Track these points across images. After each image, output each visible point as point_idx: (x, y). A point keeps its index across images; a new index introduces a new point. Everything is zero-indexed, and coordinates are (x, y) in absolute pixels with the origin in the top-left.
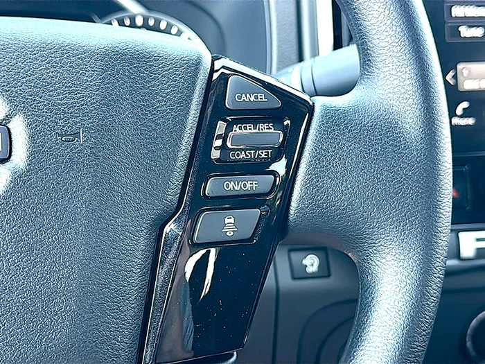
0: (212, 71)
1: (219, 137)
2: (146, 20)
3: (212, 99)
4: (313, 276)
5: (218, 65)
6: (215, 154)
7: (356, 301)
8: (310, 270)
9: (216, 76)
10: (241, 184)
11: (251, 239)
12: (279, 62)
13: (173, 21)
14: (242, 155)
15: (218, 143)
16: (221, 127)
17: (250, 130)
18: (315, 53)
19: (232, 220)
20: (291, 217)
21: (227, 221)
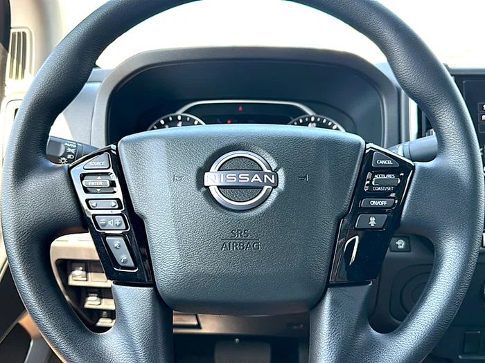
0: (366, 149)
1: (368, 180)
2: (316, 119)
3: (366, 162)
4: (401, 251)
5: (368, 146)
6: (366, 189)
7: (432, 265)
8: (400, 247)
9: (367, 151)
10: (379, 202)
11: (382, 229)
12: (388, 141)
13: (334, 122)
14: (379, 189)
15: (367, 182)
16: (369, 175)
17: (383, 177)
18: (408, 139)
19: (374, 219)
20: (402, 219)
21: (371, 219)
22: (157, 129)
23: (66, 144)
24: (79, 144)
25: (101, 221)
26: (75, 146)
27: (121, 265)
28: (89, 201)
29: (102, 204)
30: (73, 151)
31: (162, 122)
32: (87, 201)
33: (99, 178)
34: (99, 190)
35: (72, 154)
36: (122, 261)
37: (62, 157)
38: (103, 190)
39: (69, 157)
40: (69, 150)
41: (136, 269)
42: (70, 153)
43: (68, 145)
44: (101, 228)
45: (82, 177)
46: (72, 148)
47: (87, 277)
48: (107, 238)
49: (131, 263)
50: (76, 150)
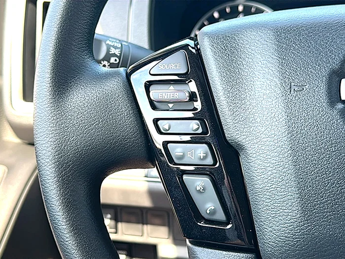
22: (209, 24)
23: (108, 42)
24: (123, 43)
25: (176, 151)
26: (120, 46)
27: (206, 217)
28: (159, 123)
29: (177, 127)
30: (117, 52)
31: (216, 15)
32: (156, 121)
33: (172, 87)
34: (171, 105)
35: (116, 56)
36: (208, 212)
37: (103, 60)
38: (178, 105)
39: (112, 60)
40: (113, 51)
41: (228, 224)
42: (114, 55)
43: (110, 43)
44: (176, 161)
45: (148, 85)
46: (116, 48)
47: (116, 228)
48: (185, 177)
49: (221, 216)
50: (121, 51)
